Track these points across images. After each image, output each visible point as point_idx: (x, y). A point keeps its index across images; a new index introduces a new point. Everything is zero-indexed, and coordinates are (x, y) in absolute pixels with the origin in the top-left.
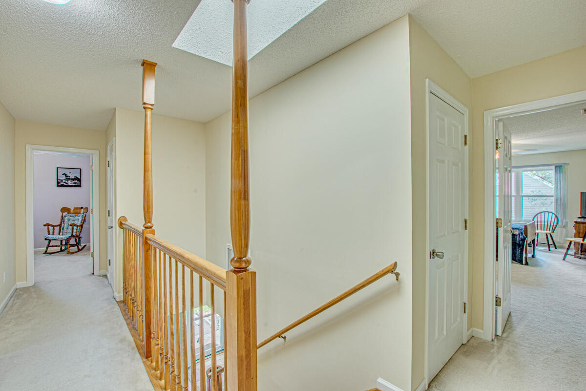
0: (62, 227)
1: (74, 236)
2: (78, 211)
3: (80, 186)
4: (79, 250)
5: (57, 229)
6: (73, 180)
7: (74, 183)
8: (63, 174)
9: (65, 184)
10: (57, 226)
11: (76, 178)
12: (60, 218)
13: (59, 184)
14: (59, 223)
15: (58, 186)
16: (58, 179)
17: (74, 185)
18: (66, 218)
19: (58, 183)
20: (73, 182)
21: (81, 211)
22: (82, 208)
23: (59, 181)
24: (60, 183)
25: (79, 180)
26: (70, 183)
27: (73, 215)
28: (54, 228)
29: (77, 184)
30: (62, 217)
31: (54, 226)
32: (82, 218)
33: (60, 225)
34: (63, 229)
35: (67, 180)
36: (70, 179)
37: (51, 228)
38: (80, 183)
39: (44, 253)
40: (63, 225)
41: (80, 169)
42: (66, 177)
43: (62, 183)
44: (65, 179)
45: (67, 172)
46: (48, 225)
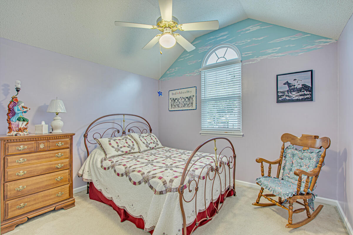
0: (282, 165)
1: (302, 194)
2: (310, 142)
3: (311, 99)
4: (310, 217)
5: (275, 167)
6: (299, 90)
7: (301, 95)
8: (284, 84)
9: (287, 98)
10: (275, 163)
11: (305, 87)
12: (280, 150)
13: (280, 99)
14: (278, 158)
15: (278, 101)
16: (278, 92)
17: (301, 98)
18: (289, 151)
19: (278, 97)
20: (300, 93)
21: (315, 143)
22: (316, 137)
23: (280, 94)
24: (281, 97)
25: (310, 89)
26: (294, 95)
27: (301, 148)
28: (270, 165)
29: (306, 97)
30: (283, 149)
31: (271, 163)
32: (318, 156)
33: (279, 163)
34: (284, 169)
35: (291, 92)
36: (294, 90)
37: (266, 165)
38: (311, 95)
39: (255, 205)
40: (283, 162)
41: (312, 71)
42: (289, 86)
43: (284, 97)
44: (288, 91)
45: (290, 79)
46: (260, 161)
